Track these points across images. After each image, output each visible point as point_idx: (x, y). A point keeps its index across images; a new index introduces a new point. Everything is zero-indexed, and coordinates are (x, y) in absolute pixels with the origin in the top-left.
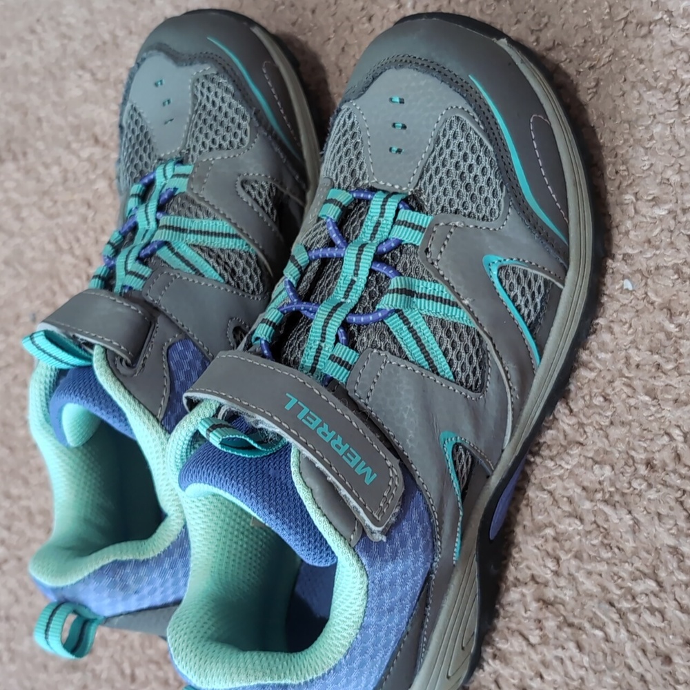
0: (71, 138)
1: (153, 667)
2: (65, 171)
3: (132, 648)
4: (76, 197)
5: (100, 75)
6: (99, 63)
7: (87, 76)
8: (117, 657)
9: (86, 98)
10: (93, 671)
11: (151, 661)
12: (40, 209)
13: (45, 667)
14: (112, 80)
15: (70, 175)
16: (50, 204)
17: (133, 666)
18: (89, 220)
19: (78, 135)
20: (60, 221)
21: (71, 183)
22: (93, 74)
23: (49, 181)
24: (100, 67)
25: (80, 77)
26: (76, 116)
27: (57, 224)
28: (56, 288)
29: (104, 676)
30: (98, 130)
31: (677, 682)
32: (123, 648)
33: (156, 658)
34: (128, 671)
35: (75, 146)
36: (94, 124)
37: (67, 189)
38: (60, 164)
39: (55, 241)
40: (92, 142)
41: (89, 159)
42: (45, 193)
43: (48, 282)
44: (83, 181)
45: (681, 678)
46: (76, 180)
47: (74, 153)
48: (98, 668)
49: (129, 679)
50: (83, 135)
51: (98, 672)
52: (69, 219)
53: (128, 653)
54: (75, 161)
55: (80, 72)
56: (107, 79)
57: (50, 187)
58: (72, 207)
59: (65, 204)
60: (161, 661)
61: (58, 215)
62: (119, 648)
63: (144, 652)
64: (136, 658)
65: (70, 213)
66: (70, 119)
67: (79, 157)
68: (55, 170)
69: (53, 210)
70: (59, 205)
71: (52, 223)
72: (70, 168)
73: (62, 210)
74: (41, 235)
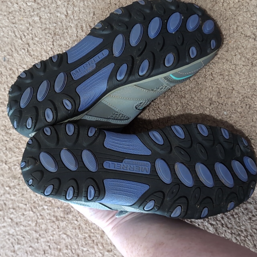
2: (20, 8)
12: (8, 18)
15: (22, 10)
16: (12, 18)
18: (30, 29)
20: (16, 26)
21: (22, 13)
23: (12, 9)
28: (13, 50)
37: (20, 15)
38: (17, 4)
39: (14, 32)
41: (31, 6)
42: (10, 13)
43: (10, 46)
44: (28, 13)
52: (21, 26)
54: (25, 5)
57: (12, 11)
58: (22, 22)
59: (19, 20)
61: (15, 23)
65: (21, 24)
67: (26, 4)
68: (15, 5)
69: (14, 21)
70: (16, 19)
71: (13, 26)
72: (22, 7)
73: (17, 22)
74: (8, 28)
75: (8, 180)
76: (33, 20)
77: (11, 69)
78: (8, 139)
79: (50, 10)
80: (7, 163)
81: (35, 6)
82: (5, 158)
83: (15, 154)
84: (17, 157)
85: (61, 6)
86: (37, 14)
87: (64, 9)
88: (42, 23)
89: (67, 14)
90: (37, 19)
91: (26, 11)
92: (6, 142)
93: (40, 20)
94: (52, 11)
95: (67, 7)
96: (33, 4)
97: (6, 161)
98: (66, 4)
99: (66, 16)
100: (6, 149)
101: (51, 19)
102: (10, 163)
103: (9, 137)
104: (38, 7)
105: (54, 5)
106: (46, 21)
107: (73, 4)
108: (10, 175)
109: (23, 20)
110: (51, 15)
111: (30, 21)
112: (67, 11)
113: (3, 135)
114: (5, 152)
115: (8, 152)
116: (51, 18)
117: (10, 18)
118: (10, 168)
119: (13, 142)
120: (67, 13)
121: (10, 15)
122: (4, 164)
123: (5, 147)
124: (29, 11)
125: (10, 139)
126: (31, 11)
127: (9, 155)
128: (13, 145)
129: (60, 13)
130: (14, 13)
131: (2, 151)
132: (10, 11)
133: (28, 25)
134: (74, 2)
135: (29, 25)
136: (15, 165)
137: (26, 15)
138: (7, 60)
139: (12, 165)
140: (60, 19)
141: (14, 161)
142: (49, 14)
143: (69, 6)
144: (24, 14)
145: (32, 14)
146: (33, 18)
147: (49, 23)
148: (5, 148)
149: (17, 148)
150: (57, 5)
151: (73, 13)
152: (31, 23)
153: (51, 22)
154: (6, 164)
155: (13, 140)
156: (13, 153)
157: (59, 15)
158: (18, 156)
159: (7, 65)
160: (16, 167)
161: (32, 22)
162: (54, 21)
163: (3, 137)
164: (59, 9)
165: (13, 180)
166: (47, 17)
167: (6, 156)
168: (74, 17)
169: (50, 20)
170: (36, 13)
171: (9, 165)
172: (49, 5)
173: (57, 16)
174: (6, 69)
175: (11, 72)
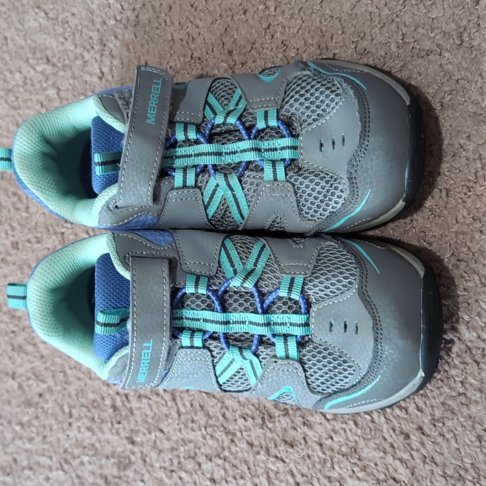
0: (29, 55)
1: (84, 410)
2: (25, 78)
3: (70, 396)
4: (33, 97)
5: (51, 15)
6: (51, 7)
7: (42, 14)
8: (59, 401)
9: (41, 29)
10: (42, 408)
11: (83, 406)
12: (6, 102)
13: (9, 403)
14: (60, 19)
15: (28, 81)
16: (13, 99)
17: (70, 407)
19: (34, 54)
20: (20, 112)
21: (29, 87)
22: (46, 14)
23: (13, 83)
24: (52, 10)
25: (37, 13)
26: (33, 41)
27: (18, 114)
29: (50, 411)
30: (49, 53)
31: (412, 449)
32: (63, 395)
33: (86, 404)
34: (67, 410)
35: (31, 61)
36: (47, 48)
37: (26, 91)
38: (20, 72)
40: (45, 61)
41: (42, 72)
42: (9, 91)
44: (38, 86)
45: (414, 447)
46: (33, 85)
47: (31, 66)
48: (46, 406)
49: (67, 416)
50: (38, 55)
51: (46, 409)
52: (27, 112)
53: (67, 399)
54: (32, 72)
55: (37, 10)
56: (57, 19)
57: (13, 87)
58: (29, 104)
59: (25, 101)
60: (90, 406)
61: (19, 108)
62: (61, 395)
63: (78, 400)
64: (73, 403)
65: (28, 108)
66: (29, 41)
67: (35, 69)
68: (17, 76)
69: (16, 104)
70: (20, 100)
71: (15, 113)
72: (28, 76)
73: (22, 105)
74: (7, 119)
75: (18, 410)
76: (48, 95)
77: (15, 194)
78: (15, 329)
79: (73, 73)
80: (16, 375)
81: (49, 69)
82: (12, 366)
83: (29, 357)
84: (32, 362)
85: (90, 61)
86: (54, 84)
87: (96, 66)
88: (61, 98)
89: (101, 75)
90: (52, 92)
91: (35, 82)
92: (12, 335)
93: (58, 94)
94: (77, 73)
95: (101, 61)
96: (46, 67)
97: (14, 373)
98: (98, 56)
99: (100, 78)
100: (13, 349)
101: (76, 89)
102: (21, 375)
103: (17, 325)
104: (55, 71)
105: (79, 62)
106: (68, 95)
107: (110, 54)
108: (22, 399)
109: (30, 100)
110: (76, 81)
111: (42, 98)
112: (101, 69)
113: (6, 323)
114: (10, 354)
115: (15, 355)
116: (75, 86)
117: (9, 102)
118: (20, 387)
119: (23, 333)
120: (102, 73)
121: (11, 95)
122: (10, 379)
123: (12, 345)
124: (41, 81)
125: (19, 328)
126: (43, 80)
127: (19, 361)
128: (25, 339)
129: (91, 75)
130: (16, 89)
131: (7, 354)
132: (10, 87)
133: (38, 107)
134: (111, 51)
135: (40, 106)
136: (29, 379)
137: (35, 90)
138: (8, 177)
139: (24, 378)
140: (90, 85)
141: (27, 372)
142: (71, 81)
143: (104, 58)
144: (31, 89)
145: (45, 85)
146: (47, 93)
147: (73, 97)
148: (10, 348)
149: (30, 344)
150: (85, 62)
151: (111, 70)
152: (44, 103)
153: (76, 94)
154: (13, 379)
155: (24, 330)
156: (23, 355)
157: (88, 78)
158: (34, 360)
159: (8, 186)
160: (31, 382)
161: (45, 100)
162: (81, 91)
163: (8, 327)
164: (87, 69)
165: (26, 410)
166: (70, 87)
167: (13, 363)
168: (113, 77)
169: (74, 90)
170: (50, 83)
171: (19, 380)
172: (71, 64)
173: (86, 81)
174: (8, 196)
175: (15, 199)
